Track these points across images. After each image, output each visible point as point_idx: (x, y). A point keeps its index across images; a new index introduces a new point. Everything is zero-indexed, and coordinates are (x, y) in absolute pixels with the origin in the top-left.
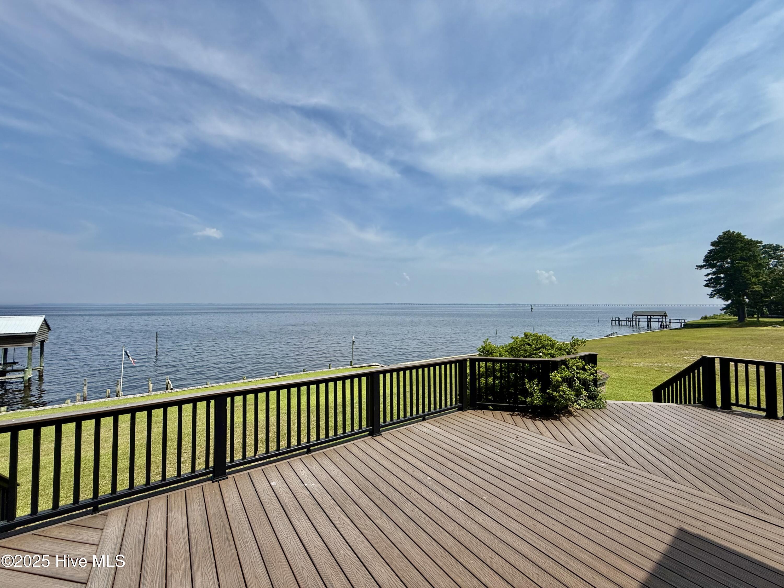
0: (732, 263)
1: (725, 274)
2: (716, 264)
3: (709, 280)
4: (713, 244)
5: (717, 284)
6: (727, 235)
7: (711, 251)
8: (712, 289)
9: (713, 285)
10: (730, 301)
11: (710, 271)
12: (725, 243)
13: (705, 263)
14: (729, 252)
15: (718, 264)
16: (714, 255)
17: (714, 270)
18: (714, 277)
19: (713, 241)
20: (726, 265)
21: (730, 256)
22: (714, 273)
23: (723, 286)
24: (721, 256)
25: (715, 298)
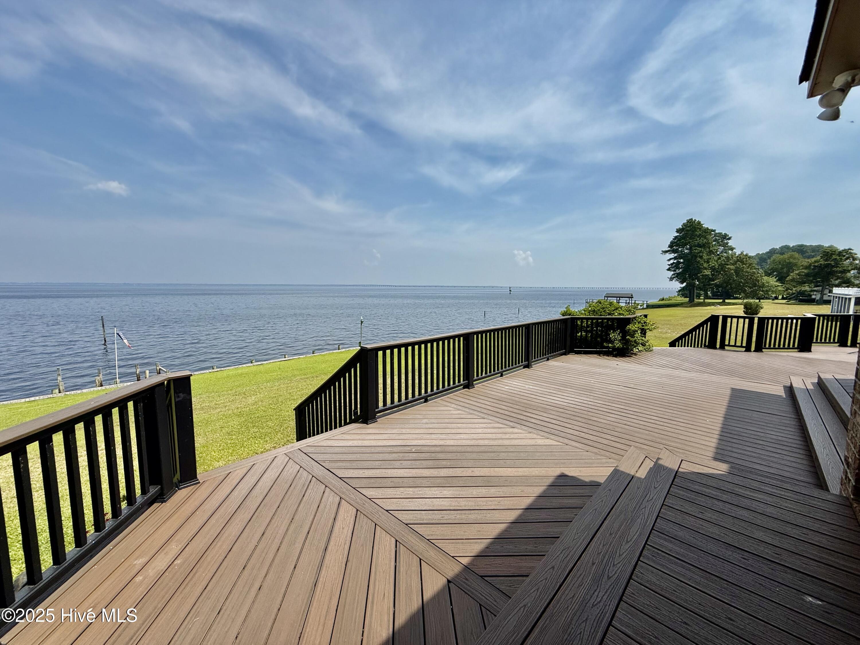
0: (690, 249)
1: (683, 259)
2: (678, 249)
3: (672, 264)
4: (678, 231)
5: (677, 268)
6: (690, 223)
7: (676, 237)
8: (672, 273)
9: (673, 269)
10: (685, 284)
11: (672, 256)
12: (687, 230)
13: (669, 249)
14: (690, 239)
15: (680, 249)
16: (678, 241)
17: (676, 255)
18: (675, 261)
19: (678, 228)
20: (686, 251)
21: (689, 242)
22: (675, 258)
23: (681, 270)
24: (683, 242)
25: (674, 281)
